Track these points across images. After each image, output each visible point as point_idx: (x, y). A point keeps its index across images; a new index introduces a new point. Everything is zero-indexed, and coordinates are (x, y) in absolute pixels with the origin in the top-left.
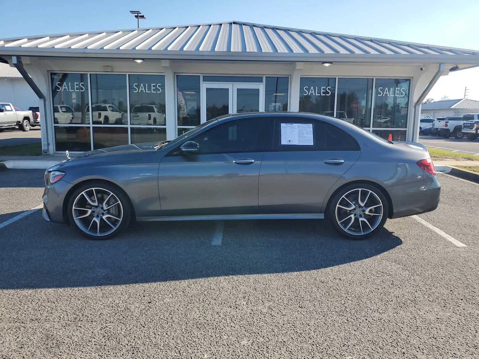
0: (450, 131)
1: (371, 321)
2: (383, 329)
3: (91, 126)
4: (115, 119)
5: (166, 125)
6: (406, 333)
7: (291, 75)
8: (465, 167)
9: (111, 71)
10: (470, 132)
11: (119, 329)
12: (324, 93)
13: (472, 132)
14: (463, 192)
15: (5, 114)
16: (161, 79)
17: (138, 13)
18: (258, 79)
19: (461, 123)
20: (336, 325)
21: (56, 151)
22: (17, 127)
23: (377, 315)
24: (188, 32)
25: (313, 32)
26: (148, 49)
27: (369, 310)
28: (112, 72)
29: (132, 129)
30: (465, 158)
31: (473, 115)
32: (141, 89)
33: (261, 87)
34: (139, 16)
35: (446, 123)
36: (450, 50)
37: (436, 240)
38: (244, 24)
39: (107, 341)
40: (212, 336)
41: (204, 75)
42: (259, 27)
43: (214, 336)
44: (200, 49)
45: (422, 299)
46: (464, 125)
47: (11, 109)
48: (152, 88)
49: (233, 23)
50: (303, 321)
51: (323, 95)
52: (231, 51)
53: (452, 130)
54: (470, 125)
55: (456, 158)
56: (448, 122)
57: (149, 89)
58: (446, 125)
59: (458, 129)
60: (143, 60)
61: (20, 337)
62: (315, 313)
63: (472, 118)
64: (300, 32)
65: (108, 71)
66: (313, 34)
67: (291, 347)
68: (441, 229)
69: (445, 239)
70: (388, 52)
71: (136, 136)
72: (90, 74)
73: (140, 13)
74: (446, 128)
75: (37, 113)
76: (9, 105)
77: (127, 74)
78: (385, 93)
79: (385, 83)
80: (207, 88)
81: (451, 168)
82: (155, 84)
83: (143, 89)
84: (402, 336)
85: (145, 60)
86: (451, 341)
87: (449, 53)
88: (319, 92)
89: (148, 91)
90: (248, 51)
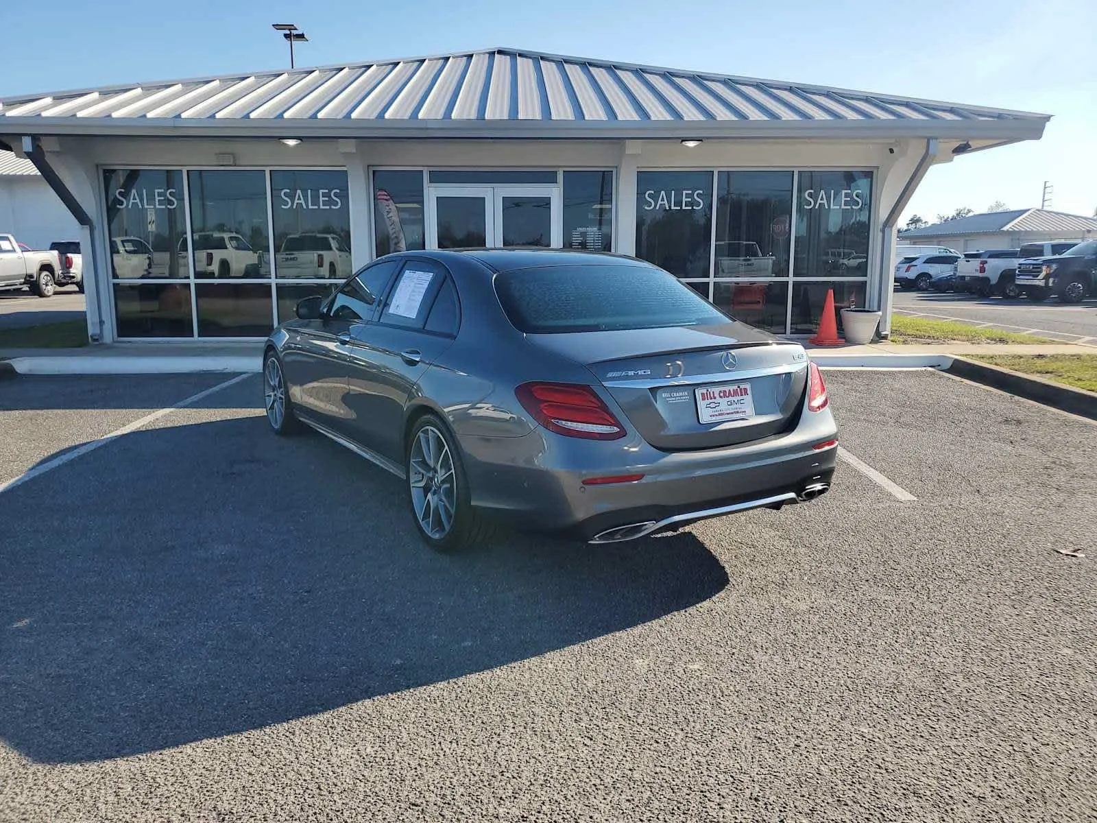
0: (992, 283)
2: (710, 624)
3: (192, 281)
4: (243, 266)
6: (747, 628)
7: (617, 167)
8: (983, 357)
9: (231, 163)
10: (1033, 284)
12: (688, 204)
13: (1036, 282)
16: (338, 181)
17: (290, 30)
18: (547, 177)
19: (1015, 263)
21: (119, 336)
22: (26, 288)
24: (396, 76)
25: (668, 71)
26: (310, 118)
28: (235, 166)
29: (279, 287)
30: (992, 340)
31: (1042, 246)
32: (296, 201)
33: (555, 193)
34: (292, 35)
35: (981, 263)
36: (952, 110)
37: (865, 490)
38: (520, 55)
41: (432, 169)
42: (552, 61)
44: (421, 116)
45: (796, 581)
46: (1019, 268)
47: (10, 248)
48: (321, 199)
49: (498, 53)
51: (687, 208)
52: (486, 118)
53: (994, 281)
54: (1033, 268)
55: (972, 339)
56: (986, 262)
57: (315, 201)
58: (982, 270)
59: (1007, 276)
60: (301, 140)
63: (1039, 251)
64: (640, 72)
65: (225, 163)
66: (669, 75)
68: (883, 471)
69: (881, 489)
70: (820, 115)
71: (287, 303)
72: (188, 171)
73: (296, 29)
74: (981, 275)
75: (69, 255)
76: (7, 239)
77: (267, 170)
78: (819, 201)
79: (813, 180)
80: (437, 197)
81: (949, 358)
82: (327, 191)
83: (302, 201)
84: (740, 632)
85: (303, 140)
86: (820, 637)
87: (949, 117)
88: (678, 203)
89: (312, 205)
90: (520, 117)
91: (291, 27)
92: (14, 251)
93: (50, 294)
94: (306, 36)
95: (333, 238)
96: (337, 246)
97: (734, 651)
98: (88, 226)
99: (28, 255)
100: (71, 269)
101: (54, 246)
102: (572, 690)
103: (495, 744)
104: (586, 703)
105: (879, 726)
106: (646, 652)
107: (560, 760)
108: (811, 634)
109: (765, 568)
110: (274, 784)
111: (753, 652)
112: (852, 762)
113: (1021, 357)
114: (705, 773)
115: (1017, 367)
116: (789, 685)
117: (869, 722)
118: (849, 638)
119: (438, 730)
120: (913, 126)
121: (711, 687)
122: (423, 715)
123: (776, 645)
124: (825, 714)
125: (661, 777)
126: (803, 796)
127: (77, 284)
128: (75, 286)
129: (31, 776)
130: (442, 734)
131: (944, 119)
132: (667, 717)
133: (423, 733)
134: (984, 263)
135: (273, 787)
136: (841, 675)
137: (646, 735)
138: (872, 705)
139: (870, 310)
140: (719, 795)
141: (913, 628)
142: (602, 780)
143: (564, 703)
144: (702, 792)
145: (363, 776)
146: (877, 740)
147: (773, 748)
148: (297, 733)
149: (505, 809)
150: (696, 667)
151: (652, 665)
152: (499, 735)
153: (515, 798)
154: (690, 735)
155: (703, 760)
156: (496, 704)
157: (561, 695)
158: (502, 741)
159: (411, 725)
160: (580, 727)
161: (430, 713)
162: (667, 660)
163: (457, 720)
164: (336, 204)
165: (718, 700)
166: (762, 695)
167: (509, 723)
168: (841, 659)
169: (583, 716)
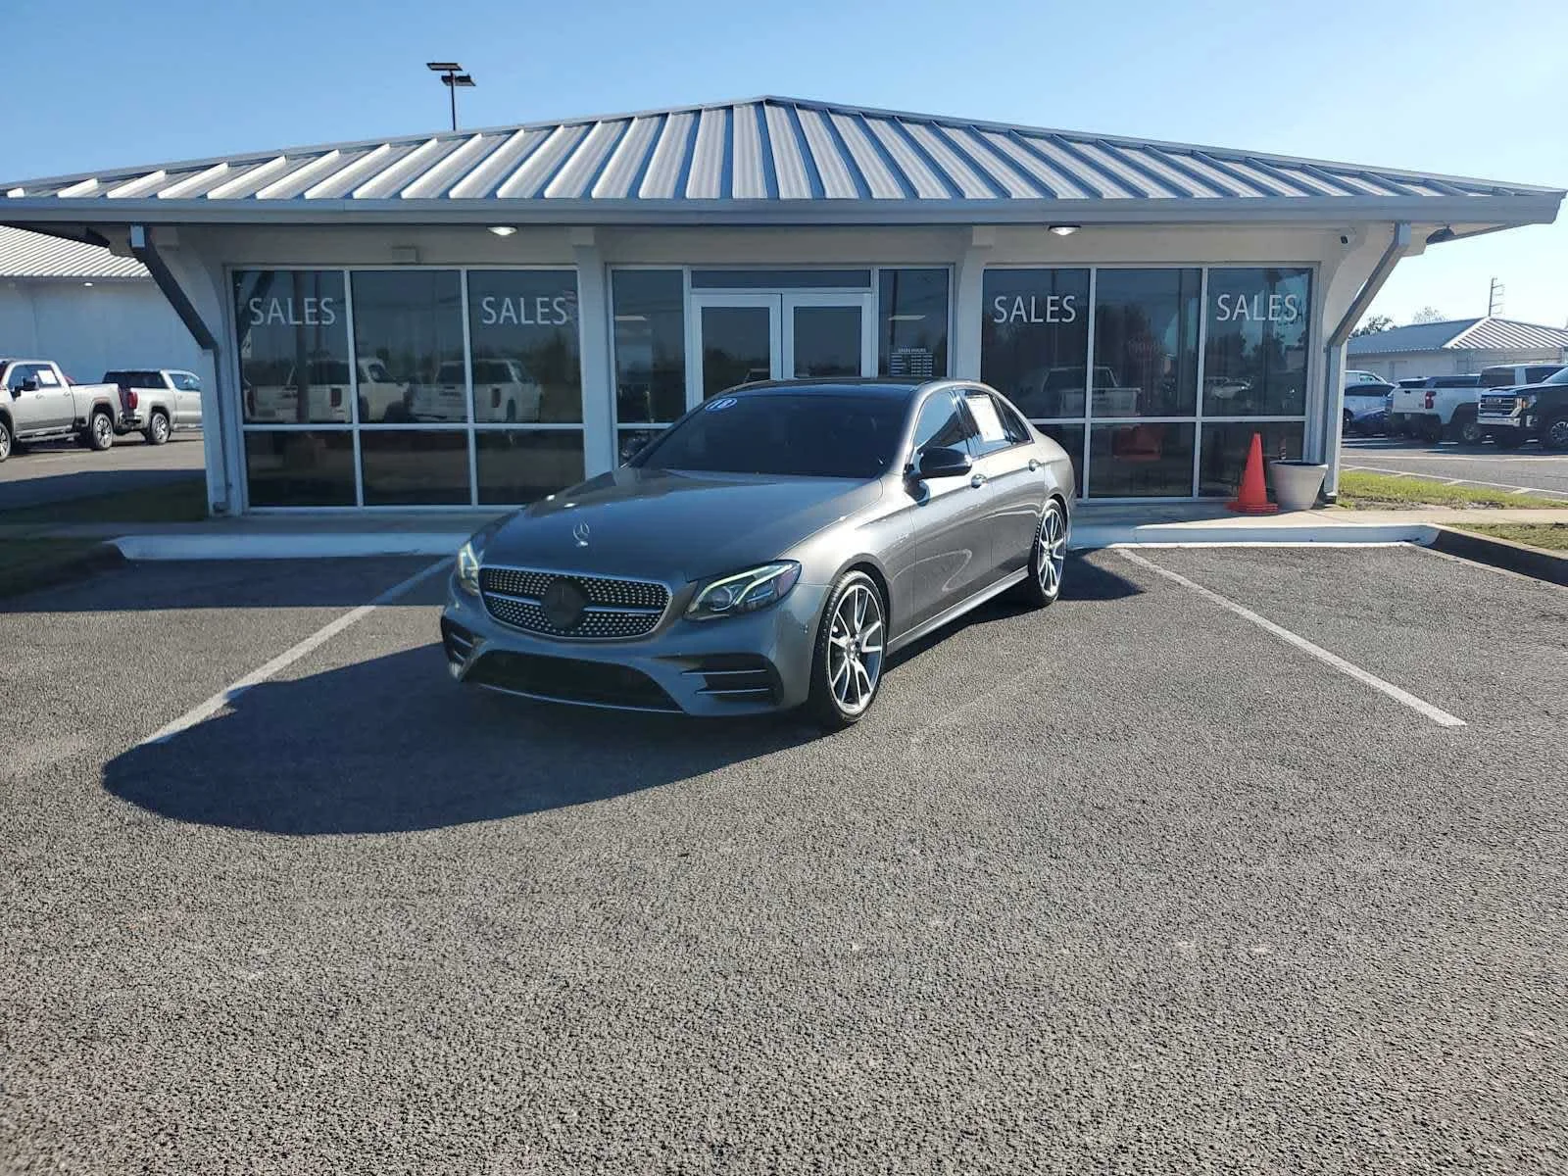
0: (1443, 422)
1: (1228, 879)
2: (1256, 894)
3: (356, 427)
5: (581, 422)
6: (1309, 898)
7: (954, 264)
8: (1478, 527)
9: (414, 260)
10: (1503, 423)
11: (635, 904)
12: (1053, 315)
13: (1510, 422)
14: (1468, 595)
15: (40, 397)
16: (564, 283)
17: (451, 70)
18: (858, 278)
19: (1477, 394)
20: (1146, 888)
21: (251, 505)
22: (71, 437)
23: (1240, 868)
24: (635, 137)
25: (1016, 128)
26: (532, 197)
27: (1222, 860)
28: (419, 264)
29: (479, 435)
30: (1479, 503)
31: (1513, 370)
32: (504, 313)
33: (868, 303)
34: (453, 77)
35: (1427, 395)
36: (1426, 183)
37: (1388, 712)
38: (799, 106)
39: (619, 927)
40: (858, 913)
41: (695, 268)
42: (847, 115)
43: (863, 913)
44: (689, 194)
45: (1348, 835)
46: (1483, 401)
47: (55, 382)
48: (540, 310)
49: (767, 104)
51: (1053, 321)
52: (782, 197)
53: (1446, 420)
54: (1503, 401)
55: (1452, 502)
56: (1434, 394)
57: (531, 315)
58: (1429, 404)
59: (1465, 413)
60: (516, 227)
61: (414, 921)
62: (1091, 868)
63: (1508, 378)
64: (975, 130)
65: (404, 261)
66: (1016, 135)
67: (1048, 927)
68: (1403, 686)
69: (1412, 711)
70: (1246, 192)
71: (489, 454)
72: (351, 272)
74: (1428, 412)
75: (133, 390)
76: (48, 368)
77: (464, 270)
78: (1238, 310)
79: (1237, 281)
80: (703, 308)
81: (1437, 529)
82: (546, 299)
83: (512, 314)
84: (1302, 904)
85: (520, 228)
86: (1413, 910)
87: (1426, 192)
88: (1041, 313)
89: (526, 319)
90: (829, 195)
91: (454, 67)
92: (58, 385)
93: (105, 446)
94: (472, 79)
95: (513, 365)
96: (520, 376)
97: (1304, 928)
98: (211, 351)
99: (78, 390)
100: (136, 411)
101: (110, 378)
102: (1111, 983)
103: (1038, 1053)
104: (1137, 999)
105: (1546, 1029)
106: (1188, 933)
107: (1135, 1073)
108: (1398, 905)
109: (1298, 818)
110: (765, 1108)
111: (1330, 931)
112: (1530, 1074)
113: (1532, 527)
114: (1339, 1090)
115: (1534, 542)
116: (1399, 975)
117: (1531, 1022)
118: (1454, 911)
119: (952, 1036)
120: (1380, 204)
121: (1294, 976)
122: (923, 1017)
123: (1357, 921)
124: (1467, 1012)
125: (1281, 1095)
126: (1484, 1119)
127: (143, 431)
128: (139, 433)
129: (434, 1099)
130: (961, 1042)
131: (1418, 195)
132: (1254, 1017)
133: (934, 1040)
134: (1431, 394)
135: (766, 1112)
136: (1464, 960)
137: (1235, 1040)
138: (1526, 1000)
139: (1310, 462)
140: (1370, 1118)
141: (1537, 897)
142: (1203, 1099)
143: (1107, 1000)
144: (1345, 1114)
145: (881, 1096)
146: (1551, 1046)
147: (1415, 1057)
148: (764, 1042)
149: (1092, 1138)
150: (1262, 950)
151: (1201, 948)
152: (1038, 1041)
153: (1099, 1123)
154: (1294, 1040)
155: (1329, 1073)
156: (1015, 1002)
157: (1098, 990)
158: (1045, 1050)
159: (914, 1030)
160: (1142, 1031)
161: (931, 1015)
162: (1220, 941)
163: (973, 1024)
164: (560, 317)
165: (1312, 994)
166: (1369, 987)
167: (1044, 1026)
168: (1454, 938)
169: (1139, 1016)
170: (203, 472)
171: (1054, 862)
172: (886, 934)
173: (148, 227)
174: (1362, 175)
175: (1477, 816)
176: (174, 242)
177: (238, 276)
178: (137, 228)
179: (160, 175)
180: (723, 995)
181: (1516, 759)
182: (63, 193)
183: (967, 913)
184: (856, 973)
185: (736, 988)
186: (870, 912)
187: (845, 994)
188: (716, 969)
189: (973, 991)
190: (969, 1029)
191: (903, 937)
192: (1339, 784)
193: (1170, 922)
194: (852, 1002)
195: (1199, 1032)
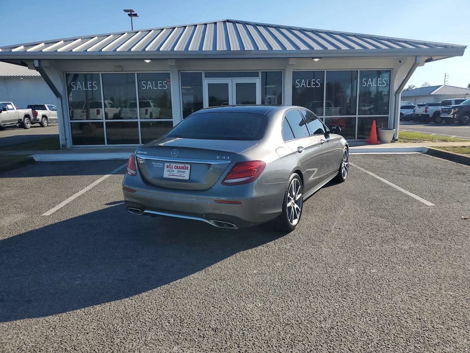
0: (430, 116)
1: (364, 250)
2: (373, 255)
3: (104, 121)
5: (172, 119)
6: (388, 256)
7: (284, 70)
8: (440, 147)
9: (121, 70)
10: (448, 117)
12: (313, 85)
13: (450, 116)
14: (436, 168)
15: (8, 113)
16: (166, 77)
18: (255, 74)
19: (440, 108)
20: (340, 254)
21: (73, 145)
22: (18, 125)
23: (368, 248)
24: (187, 32)
25: (302, 29)
26: (156, 50)
27: (362, 245)
29: (141, 123)
30: (440, 140)
31: (451, 101)
32: (148, 86)
33: (258, 81)
34: (132, 14)
35: (425, 108)
36: (425, 44)
37: (412, 202)
38: (237, 22)
40: (255, 262)
41: (206, 72)
42: (251, 25)
43: (257, 262)
44: (203, 49)
45: (399, 238)
46: (442, 110)
48: (159, 85)
49: (227, 22)
50: (316, 252)
51: (313, 87)
54: (448, 110)
55: (432, 140)
56: (427, 108)
57: (156, 86)
58: (426, 111)
59: (437, 114)
60: (151, 60)
63: (449, 103)
64: (290, 29)
65: (118, 70)
66: (302, 31)
67: (311, 265)
68: (417, 194)
69: (419, 202)
70: (371, 47)
71: (145, 129)
72: (102, 74)
73: (134, 12)
74: (425, 113)
75: (36, 110)
76: (11, 104)
77: (136, 73)
78: (368, 83)
79: (368, 74)
80: (208, 84)
81: (428, 148)
82: (161, 82)
83: (151, 86)
84: (386, 258)
85: (153, 60)
86: (418, 259)
87: (425, 47)
88: (310, 84)
89: (155, 88)
90: (246, 49)
91: (131, 11)
92: (13, 109)
93: (28, 128)
94: (137, 15)
95: (152, 102)
96: (153, 105)
97: (386, 265)
98: (60, 98)
99: (19, 111)
100: (37, 117)
101: (29, 107)
102: (330, 281)
103: (308, 301)
104: (337, 286)
105: (456, 292)
106: (352, 266)
107: (337, 307)
108: (414, 258)
109: (385, 233)
110: (228, 318)
111: (394, 265)
112: (451, 305)
113: (456, 147)
114: (395, 310)
115: (456, 151)
116: (414, 277)
117: (451, 290)
118: (430, 259)
119: (283, 297)
120: (410, 51)
121: (383, 278)
122: (275, 291)
123: (402, 262)
124: (433, 288)
125: (379, 312)
126: (437, 318)
127: (40, 123)
128: (38, 124)
129: (131, 317)
130: (286, 298)
131: (422, 48)
132: (371, 290)
133: (278, 298)
135: (229, 319)
136: (432, 273)
137: (366, 297)
138: (450, 284)
139: (390, 129)
140: (404, 318)
141: (454, 255)
142: (356, 314)
143: (328, 286)
144: (397, 317)
145: (262, 314)
146: (457, 297)
147: (418, 300)
148: (228, 299)
149: (324, 325)
150: (374, 271)
151: (356, 271)
152: (308, 298)
153: (326, 321)
154: (383, 296)
155: (393, 305)
156: (302, 287)
157: (326, 283)
158: (310, 300)
159: (272, 295)
160: (339, 294)
161: (277, 291)
162: (362, 269)
163: (289, 293)
164: (165, 87)
165: (388, 283)
166: (405, 281)
167: (310, 293)
168: (430, 267)
169: (338, 290)
170: (58, 135)
171: (313, 246)
172: (264, 268)
173: (39, 60)
174: (405, 42)
175: (437, 231)
176: (48, 65)
177: (68, 75)
178: (36, 61)
179: (43, 44)
180: (216, 286)
181: (449, 215)
182: (13, 50)
183: (288, 261)
184: (255, 279)
185: (220, 284)
186: (259, 262)
187: (251, 285)
188: (214, 279)
189: (289, 284)
190: (288, 295)
191: (269, 269)
192: (397, 223)
193: (347, 264)
194: (254, 287)
195: (355, 295)
